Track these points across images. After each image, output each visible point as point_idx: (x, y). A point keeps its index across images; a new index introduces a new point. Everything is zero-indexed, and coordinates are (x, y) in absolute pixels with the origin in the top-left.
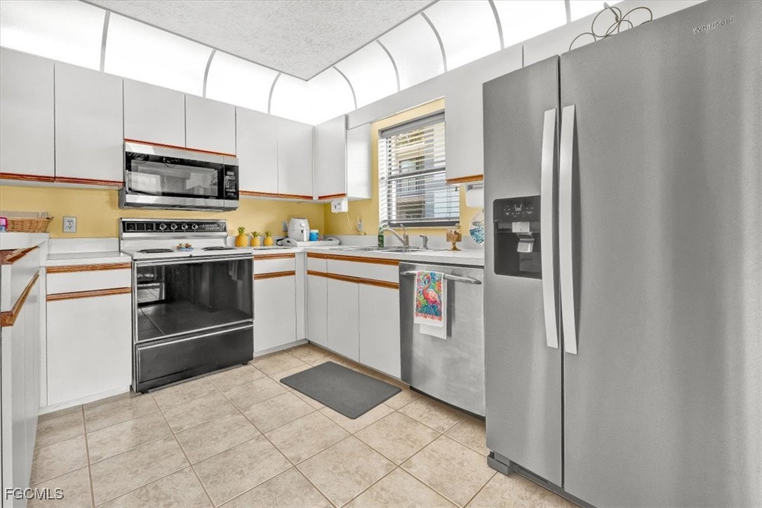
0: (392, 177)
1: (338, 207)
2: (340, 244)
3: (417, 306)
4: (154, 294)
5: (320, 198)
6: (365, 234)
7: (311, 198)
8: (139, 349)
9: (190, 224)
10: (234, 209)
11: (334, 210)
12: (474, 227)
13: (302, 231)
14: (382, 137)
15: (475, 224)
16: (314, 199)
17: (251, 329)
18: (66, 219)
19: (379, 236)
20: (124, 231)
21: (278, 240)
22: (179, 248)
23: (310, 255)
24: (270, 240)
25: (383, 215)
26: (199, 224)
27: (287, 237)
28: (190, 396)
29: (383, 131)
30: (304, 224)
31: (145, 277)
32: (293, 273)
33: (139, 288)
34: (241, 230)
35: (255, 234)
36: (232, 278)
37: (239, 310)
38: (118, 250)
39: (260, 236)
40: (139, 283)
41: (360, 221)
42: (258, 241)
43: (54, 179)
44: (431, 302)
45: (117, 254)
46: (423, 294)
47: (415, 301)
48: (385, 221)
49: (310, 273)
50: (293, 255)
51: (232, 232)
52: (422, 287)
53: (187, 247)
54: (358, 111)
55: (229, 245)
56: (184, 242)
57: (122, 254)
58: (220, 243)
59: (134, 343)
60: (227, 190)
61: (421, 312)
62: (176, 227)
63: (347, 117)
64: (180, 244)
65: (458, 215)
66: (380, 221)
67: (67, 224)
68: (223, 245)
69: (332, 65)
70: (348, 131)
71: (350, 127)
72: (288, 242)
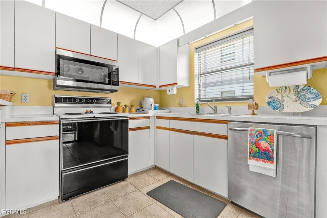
0: (201, 75)
1: (171, 91)
2: (170, 112)
3: (250, 152)
4: (71, 137)
5: (160, 86)
6: (185, 107)
7: (155, 86)
8: (63, 174)
9: (92, 99)
10: (116, 91)
11: (168, 93)
12: (270, 100)
13: (151, 105)
14: (196, 52)
15: (270, 98)
16: (157, 87)
17: (127, 160)
18: (23, 95)
19: (197, 107)
20: (56, 102)
21: (137, 110)
22: (86, 113)
23: (158, 117)
24: (134, 109)
25: (196, 96)
26: (97, 100)
27: (143, 108)
28: (94, 204)
29: (197, 49)
30: (152, 100)
31: (67, 128)
32: (148, 128)
33: (63, 134)
34: (119, 104)
35: (125, 106)
36: (112, 130)
37: (114, 147)
38: (53, 113)
39: (128, 107)
40: (63, 131)
41: (182, 99)
42: (127, 109)
43: (14, 69)
44: (263, 150)
45: (52, 115)
46: (256, 144)
47: (248, 149)
48: (197, 99)
49: (158, 127)
50: (148, 118)
51: (114, 104)
52: (254, 139)
53: (90, 112)
54: (185, 36)
55: (112, 112)
56: (89, 109)
57: (54, 115)
58: (108, 110)
59: (61, 170)
60: (113, 80)
61: (253, 157)
62: (85, 101)
63: (178, 40)
64: (87, 111)
65: (252, 94)
66: (195, 99)
67: (24, 98)
68: (109, 111)
69: (173, 7)
70: (179, 48)
71: (180, 45)
72: (143, 110)
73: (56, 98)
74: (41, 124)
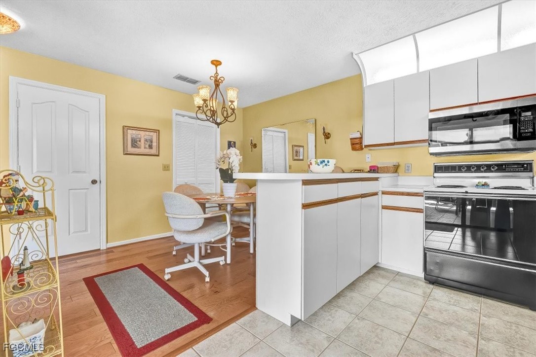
73: (435, 166)
74: (407, 195)
